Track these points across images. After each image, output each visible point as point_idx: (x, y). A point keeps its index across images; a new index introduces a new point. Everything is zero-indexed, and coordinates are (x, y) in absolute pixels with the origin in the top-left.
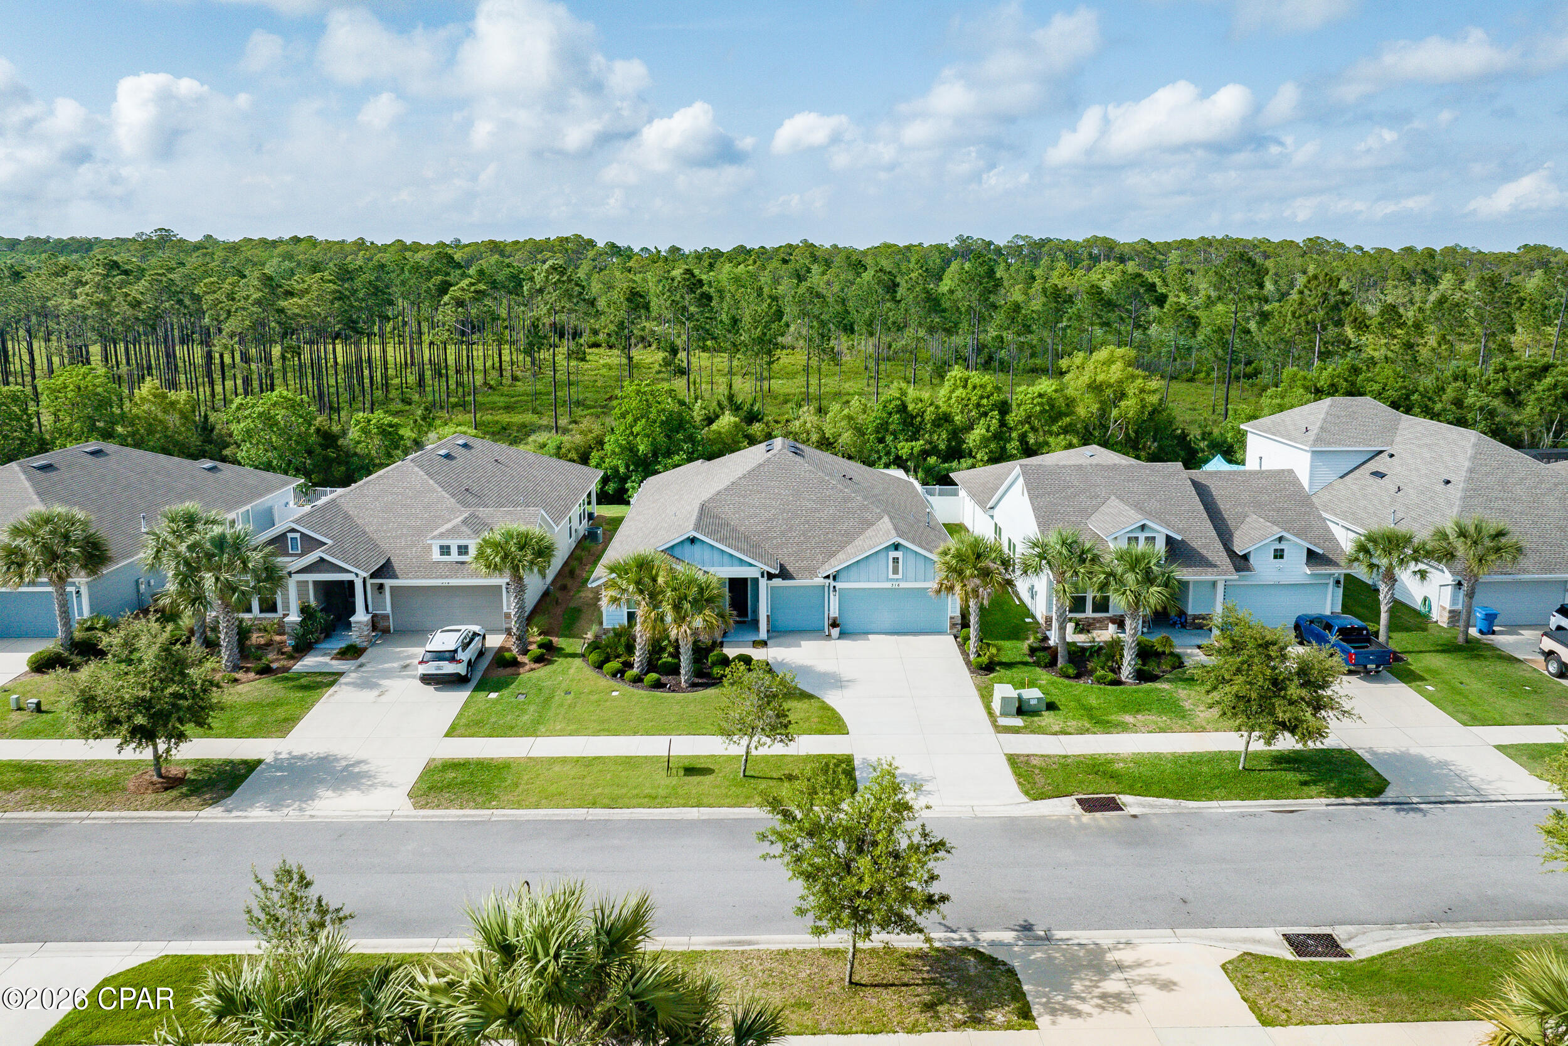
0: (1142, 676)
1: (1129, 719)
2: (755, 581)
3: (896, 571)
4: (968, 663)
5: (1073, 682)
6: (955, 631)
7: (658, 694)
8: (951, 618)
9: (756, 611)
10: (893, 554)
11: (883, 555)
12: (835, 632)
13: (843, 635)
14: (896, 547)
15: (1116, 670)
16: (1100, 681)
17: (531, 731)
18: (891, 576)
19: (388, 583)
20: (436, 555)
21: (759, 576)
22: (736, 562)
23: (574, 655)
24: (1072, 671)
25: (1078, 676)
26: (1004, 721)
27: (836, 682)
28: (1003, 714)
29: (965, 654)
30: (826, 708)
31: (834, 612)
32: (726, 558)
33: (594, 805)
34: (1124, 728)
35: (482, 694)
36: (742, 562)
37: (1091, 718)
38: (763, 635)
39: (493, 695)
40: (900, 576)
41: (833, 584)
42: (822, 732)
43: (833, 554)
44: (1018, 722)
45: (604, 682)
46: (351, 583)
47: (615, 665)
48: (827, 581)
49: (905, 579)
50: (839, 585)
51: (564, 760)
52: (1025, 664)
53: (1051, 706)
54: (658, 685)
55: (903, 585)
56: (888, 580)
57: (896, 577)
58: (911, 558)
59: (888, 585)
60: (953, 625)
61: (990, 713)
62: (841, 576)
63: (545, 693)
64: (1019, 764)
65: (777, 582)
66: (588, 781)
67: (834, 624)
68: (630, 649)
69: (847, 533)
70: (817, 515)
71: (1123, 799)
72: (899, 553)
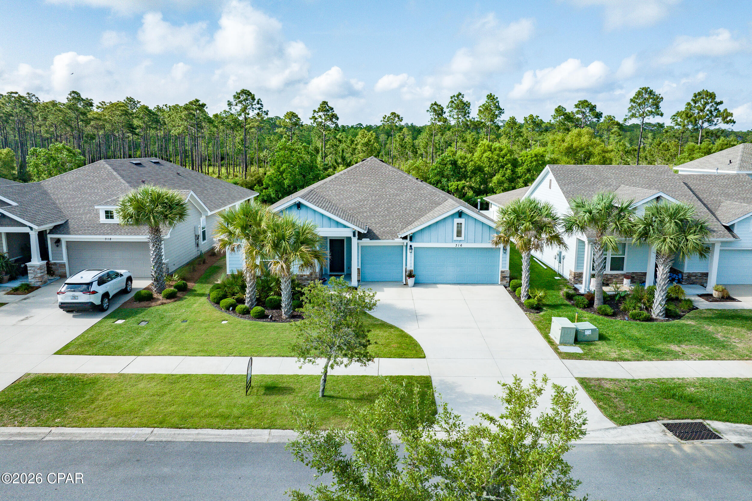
0: (669, 315)
1: (674, 348)
2: (349, 239)
3: (459, 234)
4: (521, 304)
5: (612, 319)
6: (505, 282)
7: (260, 323)
8: (502, 272)
9: (350, 268)
10: (457, 220)
11: (449, 221)
12: (411, 281)
13: (416, 284)
14: (460, 214)
15: (648, 308)
16: (634, 318)
17: (136, 352)
18: (455, 238)
19: (64, 238)
20: (103, 219)
21: (351, 235)
22: (333, 224)
23: (202, 295)
24: (609, 310)
25: (614, 315)
26: (564, 349)
27: (415, 316)
28: (563, 343)
29: (518, 299)
30: (404, 335)
31: (410, 267)
32: (325, 221)
33: (161, 424)
34: (676, 356)
35: (110, 321)
36: (338, 224)
37: (641, 347)
38: (354, 282)
39: (120, 322)
40: (462, 238)
41: (410, 243)
42: (401, 356)
43: (409, 223)
44: (577, 349)
45: (217, 313)
46: (27, 235)
47: (230, 300)
48: (405, 241)
49: (466, 241)
50: (414, 245)
51: (152, 378)
52: (566, 305)
53: (602, 338)
54: (262, 316)
55: (465, 245)
56: (453, 241)
57: (459, 238)
58: (471, 223)
59: (453, 245)
60: (503, 278)
61: (551, 342)
62: (417, 237)
63: (166, 320)
64: (593, 388)
65: (366, 242)
66: (166, 398)
67: (410, 275)
68: (243, 287)
69: (420, 210)
70: (398, 198)
72: (462, 220)
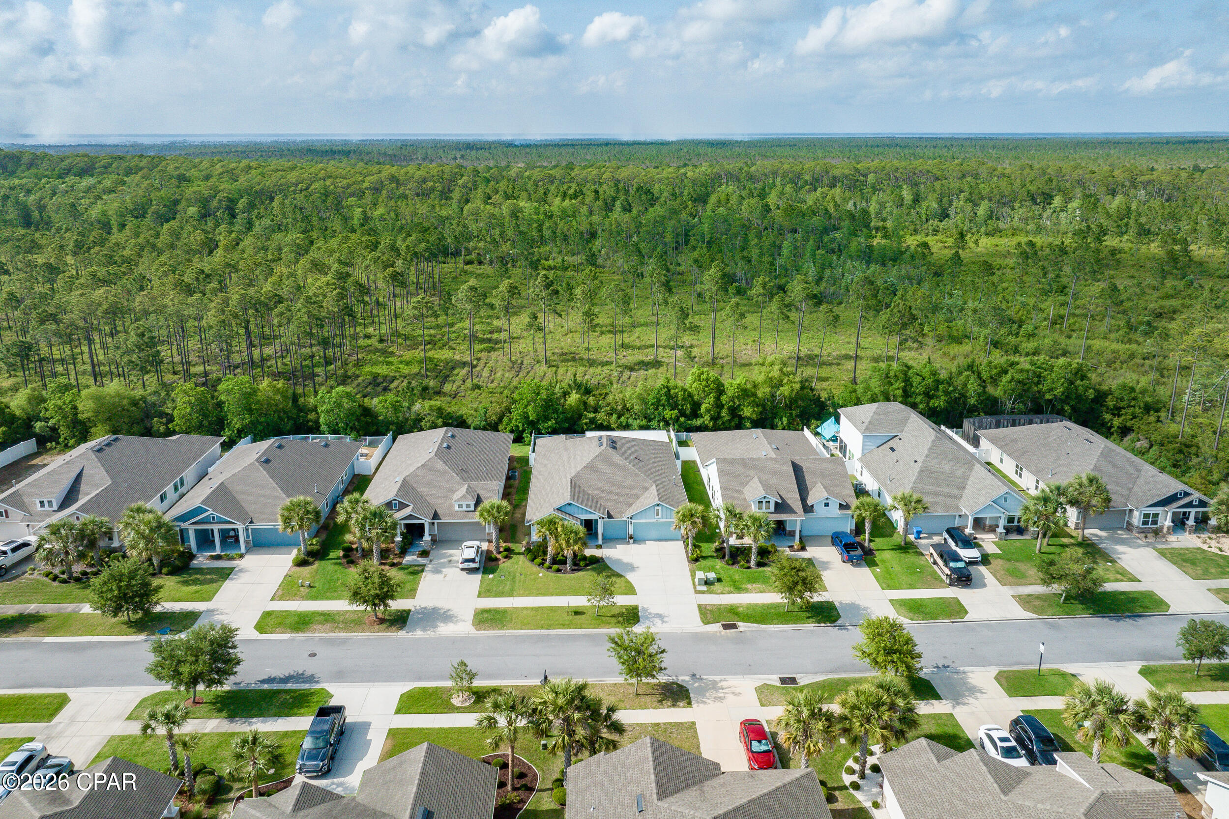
0: (760, 564)
1: (749, 586)
2: (596, 521)
3: (658, 515)
4: (688, 557)
5: (730, 567)
6: (683, 540)
7: (558, 575)
8: (681, 534)
9: (596, 529)
10: (656, 508)
11: (652, 508)
12: (631, 541)
13: (635, 542)
14: (658, 505)
15: (748, 561)
16: (742, 567)
17: (510, 594)
18: (656, 517)
19: (436, 521)
20: (456, 508)
21: (598, 518)
22: (588, 513)
23: (519, 554)
24: (730, 562)
25: (733, 564)
26: (699, 588)
27: (632, 568)
28: (699, 584)
29: (687, 551)
30: (628, 582)
31: (631, 532)
32: (584, 512)
33: (542, 628)
34: (746, 591)
35: (486, 576)
36: (591, 513)
37: (734, 586)
38: (600, 542)
39: (491, 576)
40: (660, 517)
41: (630, 520)
42: (626, 594)
43: (630, 505)
44: (704, 588)
45: (535, 569)
46: (423, 524)
47: (538, 560)
48: (628, 519)
49: (662, 518)
50: (633, 521)
51: (527, 608)
52: (712, 557)
53: (719, 580)
54: (559, 571)
55: (661, 521)
57: (658, 517)
58: (665, 509)
59: (655, 521)
60: (683, 537)
61: (694, 584)
62: (634, 517)
63: (512, 574)
64: (702, 609)
65: (606, 520)
66: (538, 618)
67: (631, 538)
68: (545, 553)
69: (637, 494)
71: (739, 624)
72: (659, 508)
